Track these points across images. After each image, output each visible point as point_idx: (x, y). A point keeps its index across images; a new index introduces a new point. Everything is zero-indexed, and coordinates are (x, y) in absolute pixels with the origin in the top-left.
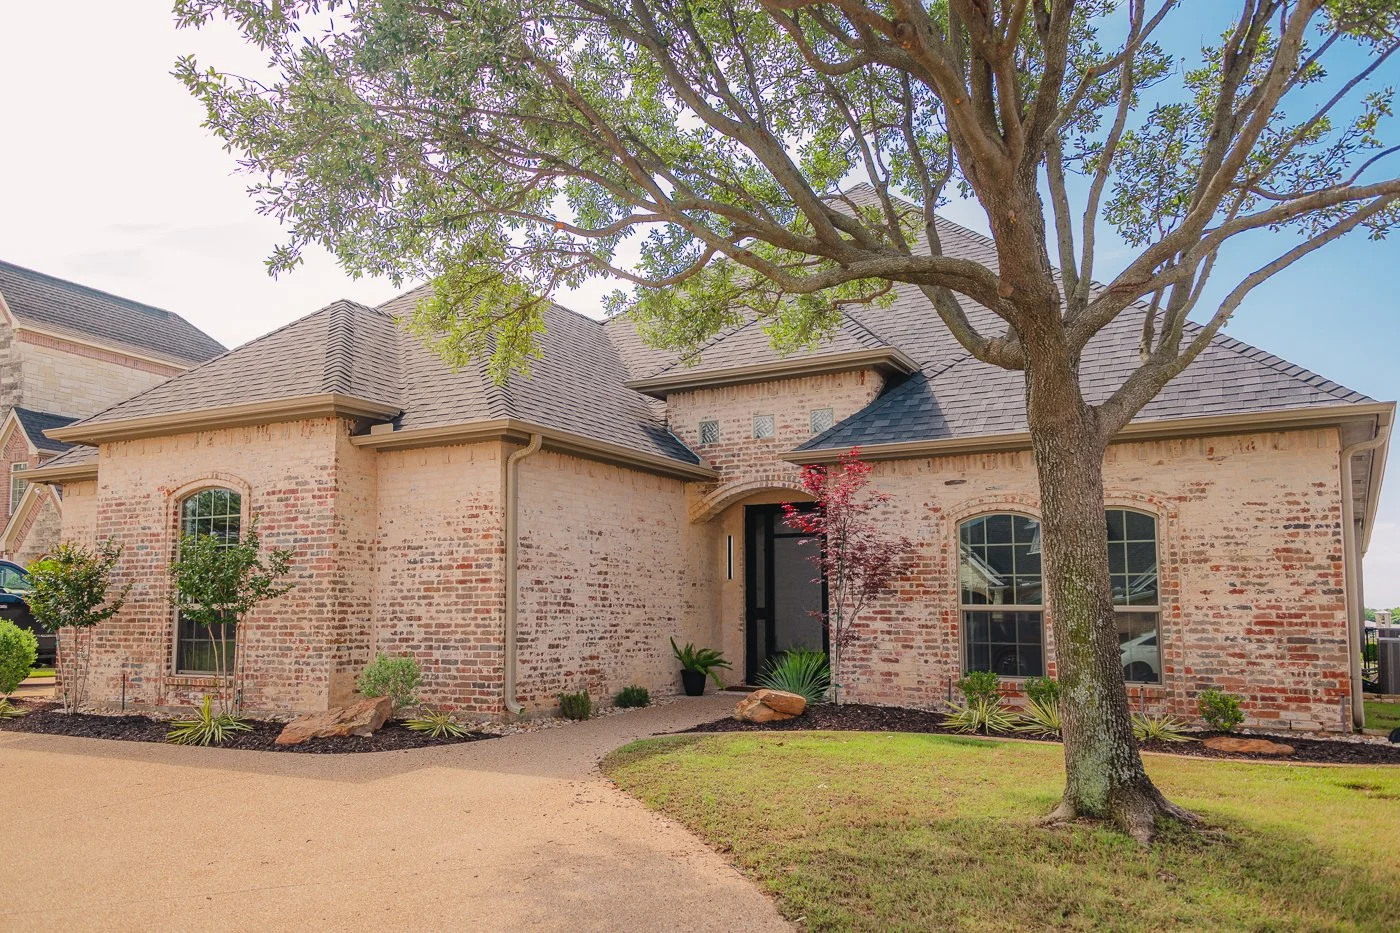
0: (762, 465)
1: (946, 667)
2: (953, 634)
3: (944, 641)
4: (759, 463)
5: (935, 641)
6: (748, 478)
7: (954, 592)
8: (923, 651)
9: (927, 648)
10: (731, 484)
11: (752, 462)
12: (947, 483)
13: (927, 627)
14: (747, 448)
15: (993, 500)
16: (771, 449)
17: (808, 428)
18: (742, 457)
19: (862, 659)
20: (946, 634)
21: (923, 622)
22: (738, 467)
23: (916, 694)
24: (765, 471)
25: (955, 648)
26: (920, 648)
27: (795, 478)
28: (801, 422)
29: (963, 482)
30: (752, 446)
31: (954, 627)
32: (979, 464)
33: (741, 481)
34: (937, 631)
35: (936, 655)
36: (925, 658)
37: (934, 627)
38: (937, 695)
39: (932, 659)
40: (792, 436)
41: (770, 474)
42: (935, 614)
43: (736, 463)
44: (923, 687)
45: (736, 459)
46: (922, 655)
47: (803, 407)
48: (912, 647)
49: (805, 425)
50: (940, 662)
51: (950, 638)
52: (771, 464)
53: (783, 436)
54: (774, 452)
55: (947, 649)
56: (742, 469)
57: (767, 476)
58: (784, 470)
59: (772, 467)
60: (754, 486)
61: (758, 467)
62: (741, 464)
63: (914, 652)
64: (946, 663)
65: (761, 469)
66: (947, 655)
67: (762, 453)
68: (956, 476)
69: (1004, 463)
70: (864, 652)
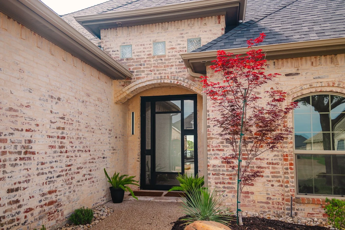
0: (158, 70)
1: (287, 189)
2: (291, 169)
3: (285, 173)
4: (156, 69)
5: (279, 172)
6: (150, 78)
7: (291, 143)
8: (270, 178)
9: (273, 177)
10: (140, 81)
11: (152, 69)
12: (287, 75)
13: (273, 164)
14: (149, 61)
15: (320, 84)
16: (163, 61)
17: (185, 49)
18: (146, 66)
19: (229, 183)
20: (287, 169)
21: (270, 161)
22: (143, 71)
23: (266, 205)
24: (160, 74)
25: (292, 178)
26: (268, 177)
27: (178, 77)
28: (182, 46)
29: (297, 74)
30: (152, 60)
31: (291, 164)
32: (309, 63)
33: (145, 79)
34: (280, 166)
35: (279, 181)
36: (271, 183)
37: (277, 164)
38: (280, 206)
39: (276, 184)
40: (176, 53)
41: (163, 75)
42: (278, 156)
43: (142, 69)
44: (270, 202)
45: (142, 67)
46: (270, 181)
47: (183, 37)
48: (262, 176)
49: (184, 48)
50: (282, 186)
51: (289, 171)
52: (163, 70)
53: (170, 54)
54: (165, 63)
55: (288, 178)
56: (146, 73)
57: (161, 77)
58: (171, 73)
59: (164, 72)
60: (155, 82)
61: (156, 72)
62: (145, 69)
63: (264, 179)
64: (287, 187)
65: (158, 72)
66: (288, 182)
67: (158, 64)
68: (294, 71)
69: (326, 62)
70: (231, 179)
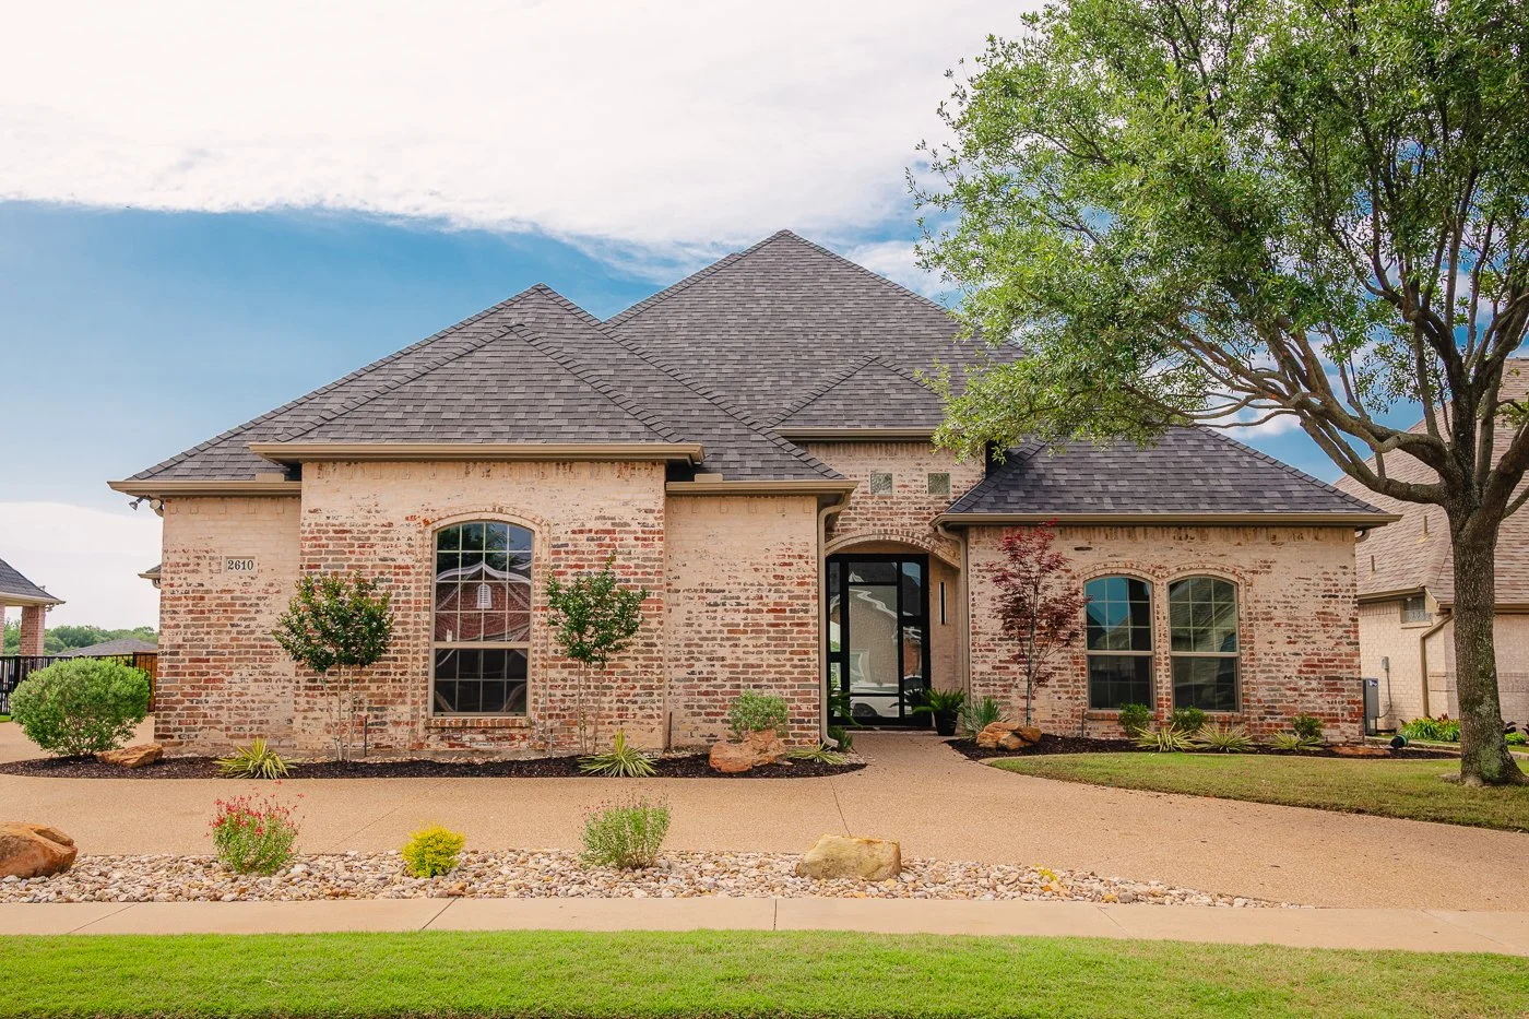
0: (879, 520)
1: (1077, 702)
2: (1082, 675)
3: (1075, 681)
4: (876, 517)
5: (1067, 681)
6: (865, 530)
7: (1083, 640)
8: (1057, 689)
9: (1060, 686)
10: (848, 535)
11: (869, 516)
12: (1077, 549)
13: (1060, 669)
14: (864, 503)
15: (1115, 565)
16: (889, 505)
17: (925, 489)
18: (859, 510)
19: (1003, 697)
20: (1077, 675)
21: (1056, 665)
22: (854, 519)
23: (1050, 725)
24: (883, 525)
25: (1084, 687)
26: (1054, 686)
27: (913, 534)
28: (919, 483)
29: (1089, 549)
30: (870, 501)
31: (1082, 669)
32: (1103, 535)
33: (859, 533)
34: (1069, 672)
35: (1067, 692)
36: (1059, 695)
37: (1066, 669)
38: (1068, 726)
39: (1064, 696)
40: (910, 495)
41: (889, 528)
42: (1066, 658)
43: (852, 516)
44: (1056, 720)
45: (852, 512)
46: (1056, 692)
47: (921, 470)
48: (1047, 686)
49: (923, 487)
50: (1071, 698)
51: (1080, 678)
52: (888, 519)
53: (901, 495)
54: (892, 508)
55: (1078, 687)
56: (859, 522)
57: (886, 530)
58: (902, 525)
59: (890, 522)
60: (875, 538)
61: (876, 522)
62: (857, 516)
63: (1049, 690)
64: (1077, 699)
65: (879, 523)
66: (1078, 693)
67: (880, 508)
68: (1085, 545)
69: (1123, 536)
70: (1005, 691)
